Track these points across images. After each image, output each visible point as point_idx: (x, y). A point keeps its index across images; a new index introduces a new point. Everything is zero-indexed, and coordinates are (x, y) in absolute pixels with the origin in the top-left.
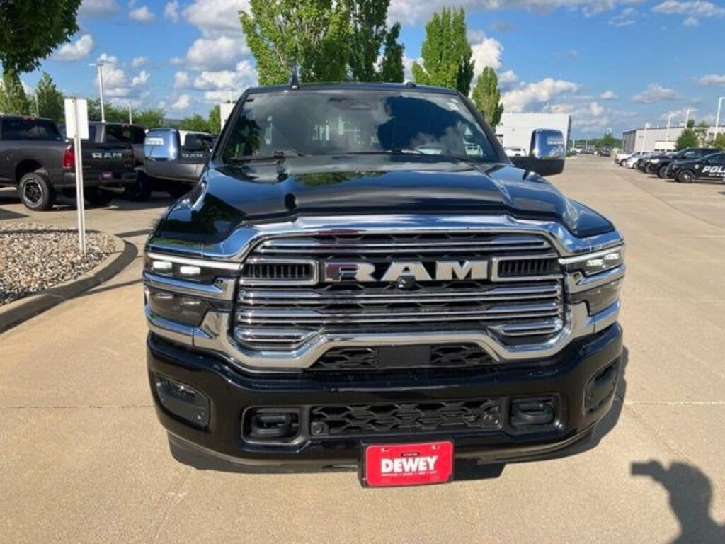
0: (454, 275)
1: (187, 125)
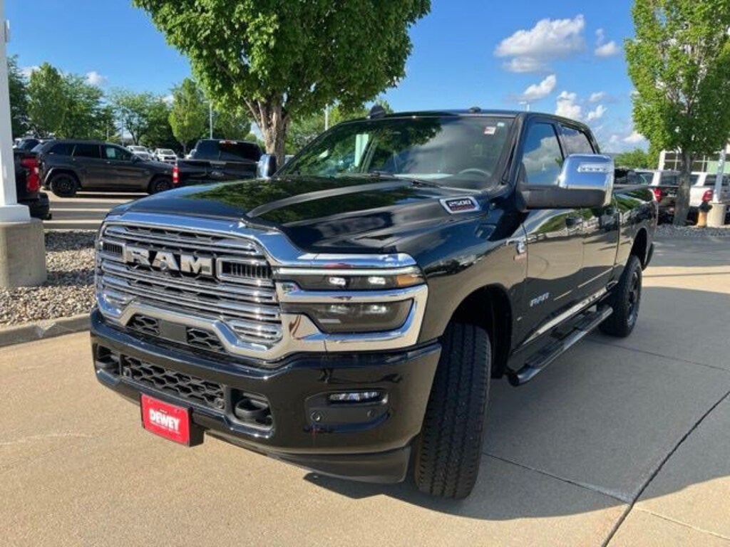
0: (192, 269)
1: (625, 160)
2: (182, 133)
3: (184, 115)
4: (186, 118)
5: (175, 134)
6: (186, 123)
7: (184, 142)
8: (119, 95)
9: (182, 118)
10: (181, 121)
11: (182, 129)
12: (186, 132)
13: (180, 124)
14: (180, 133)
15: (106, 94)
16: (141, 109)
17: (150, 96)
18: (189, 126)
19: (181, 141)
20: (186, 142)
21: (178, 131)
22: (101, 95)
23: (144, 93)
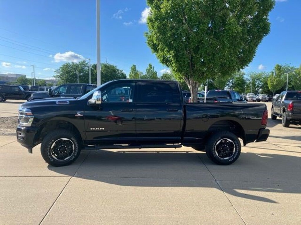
2: (273, 87)
3: (274, 80)
4: (275, 81)
5: (270, 88)
6: (275, 83)
7: (273, 91)
8: (251, 74)
9: (273, 81)
10: (273, 82)
11: (273, 86)
12: (275, 87)
13: (272, 84)
14: (271, 88)
15: (246, 74)
16: (260, 79)
17: (264, 73)
18: (276, 85)
19: (272, 91)
20: (275, 91)
21: (271, 86)
22: (244, 74)
23: (261, 72)
